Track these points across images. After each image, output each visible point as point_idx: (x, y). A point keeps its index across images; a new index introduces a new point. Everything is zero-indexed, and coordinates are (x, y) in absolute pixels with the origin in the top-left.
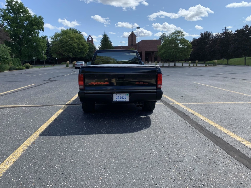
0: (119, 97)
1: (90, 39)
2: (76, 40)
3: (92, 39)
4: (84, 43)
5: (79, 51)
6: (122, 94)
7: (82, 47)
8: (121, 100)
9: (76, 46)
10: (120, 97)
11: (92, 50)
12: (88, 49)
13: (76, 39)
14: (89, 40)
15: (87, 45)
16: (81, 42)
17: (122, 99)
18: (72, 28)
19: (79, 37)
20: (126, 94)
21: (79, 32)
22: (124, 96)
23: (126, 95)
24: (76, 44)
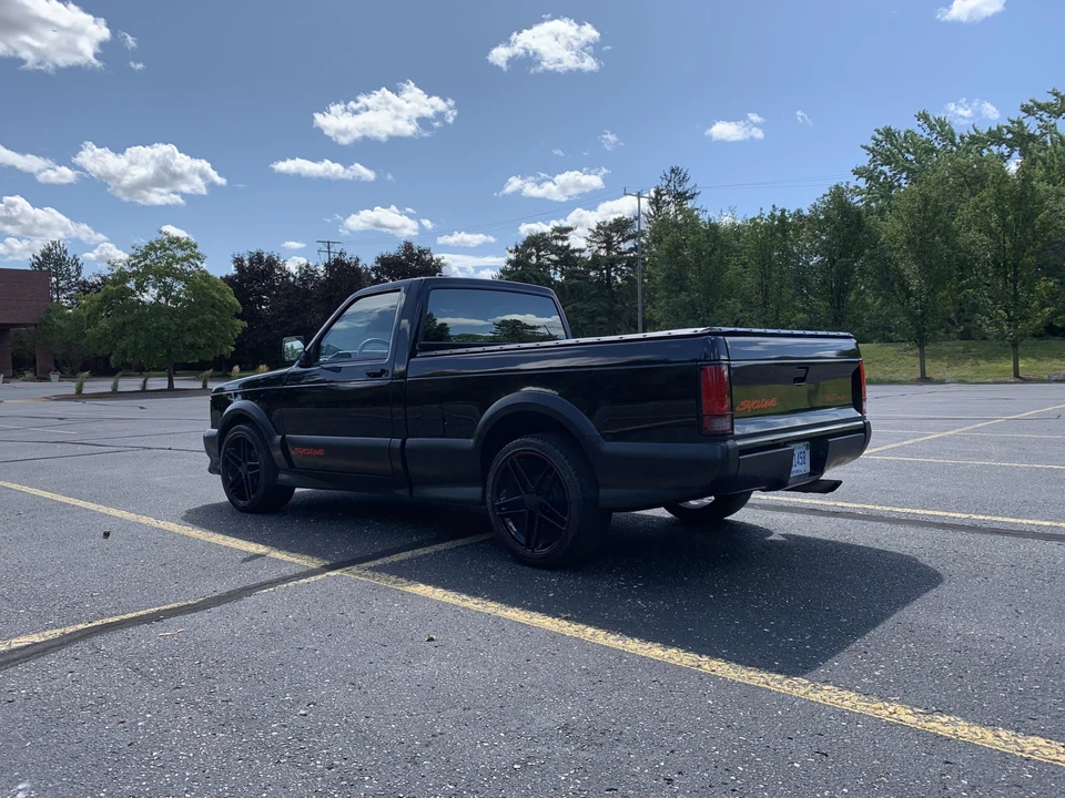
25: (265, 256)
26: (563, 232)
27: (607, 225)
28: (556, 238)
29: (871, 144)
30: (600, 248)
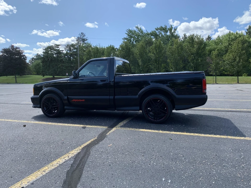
26: (58, 46)
27: (70, 45)
28: (56, 47)
29: (127, 32)
30: (68, 50)
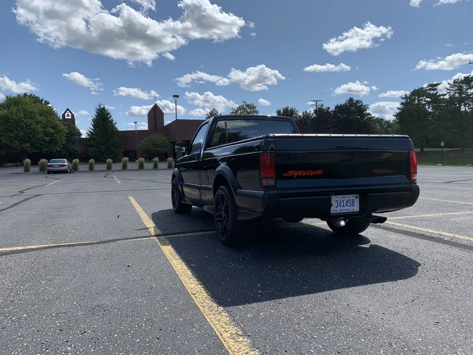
0: (340, 202)
1: (68, 116)
2: (39, 118)
3: (73, 115)
4: (56, 124)
5: (47, 139)
6: (345, 196)
7: (53, 131)
8: (345, 210)
9: (40, 130)
10: (342, 202)
11: (73, 138)
12: (65, 135)
13: (41, 115)
14: (66, 117)
15: (62, 127)
16: (50, 121)
17: (346, 208)
18: (29, 94)
19: (47, 112)
20: (354, 195)
21: (46, 101)
22: (351, 201)
23: (354, 198)
24: (39, 126)
25: (289, 109)
